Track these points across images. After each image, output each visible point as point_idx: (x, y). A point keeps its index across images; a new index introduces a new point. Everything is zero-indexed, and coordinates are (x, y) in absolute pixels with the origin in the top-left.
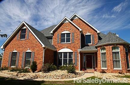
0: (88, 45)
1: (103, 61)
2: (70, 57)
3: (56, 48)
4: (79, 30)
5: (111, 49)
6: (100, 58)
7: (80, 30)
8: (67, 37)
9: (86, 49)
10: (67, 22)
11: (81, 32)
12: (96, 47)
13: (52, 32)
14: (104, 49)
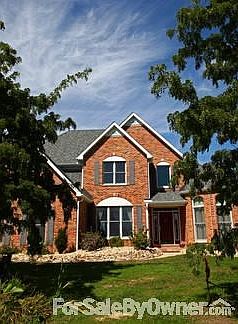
0: (163, 191)
1: (197, 226)
2: (126, 217)
3: (91, 197)
4: (145, 156)
5: (214, 200)
6: (191, 220)
7: (149, 156)
8: (117, 170)
9: (161, 200)
10: (117, 134)
11: (149, 160)
12: (183, 196)
13: (81, 157)
14: (200, 199)
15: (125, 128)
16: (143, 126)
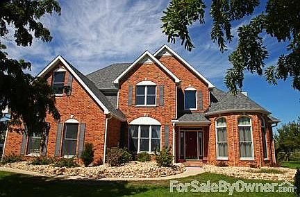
0: (190, 112)
1: (219, 144)
2: (154, 134)
3: (124, 116)
4: (174, 80)
5: (236, 121)
6: (214, 138)
7: (177, 80)
8: (148, 94)
9: (187, 120)
10: (149, 61)
11: (177, 84)
12: (207, 117)
13: (116, 81)
14: (223, 120)
15: (158, 57)
16: (174, 56)
